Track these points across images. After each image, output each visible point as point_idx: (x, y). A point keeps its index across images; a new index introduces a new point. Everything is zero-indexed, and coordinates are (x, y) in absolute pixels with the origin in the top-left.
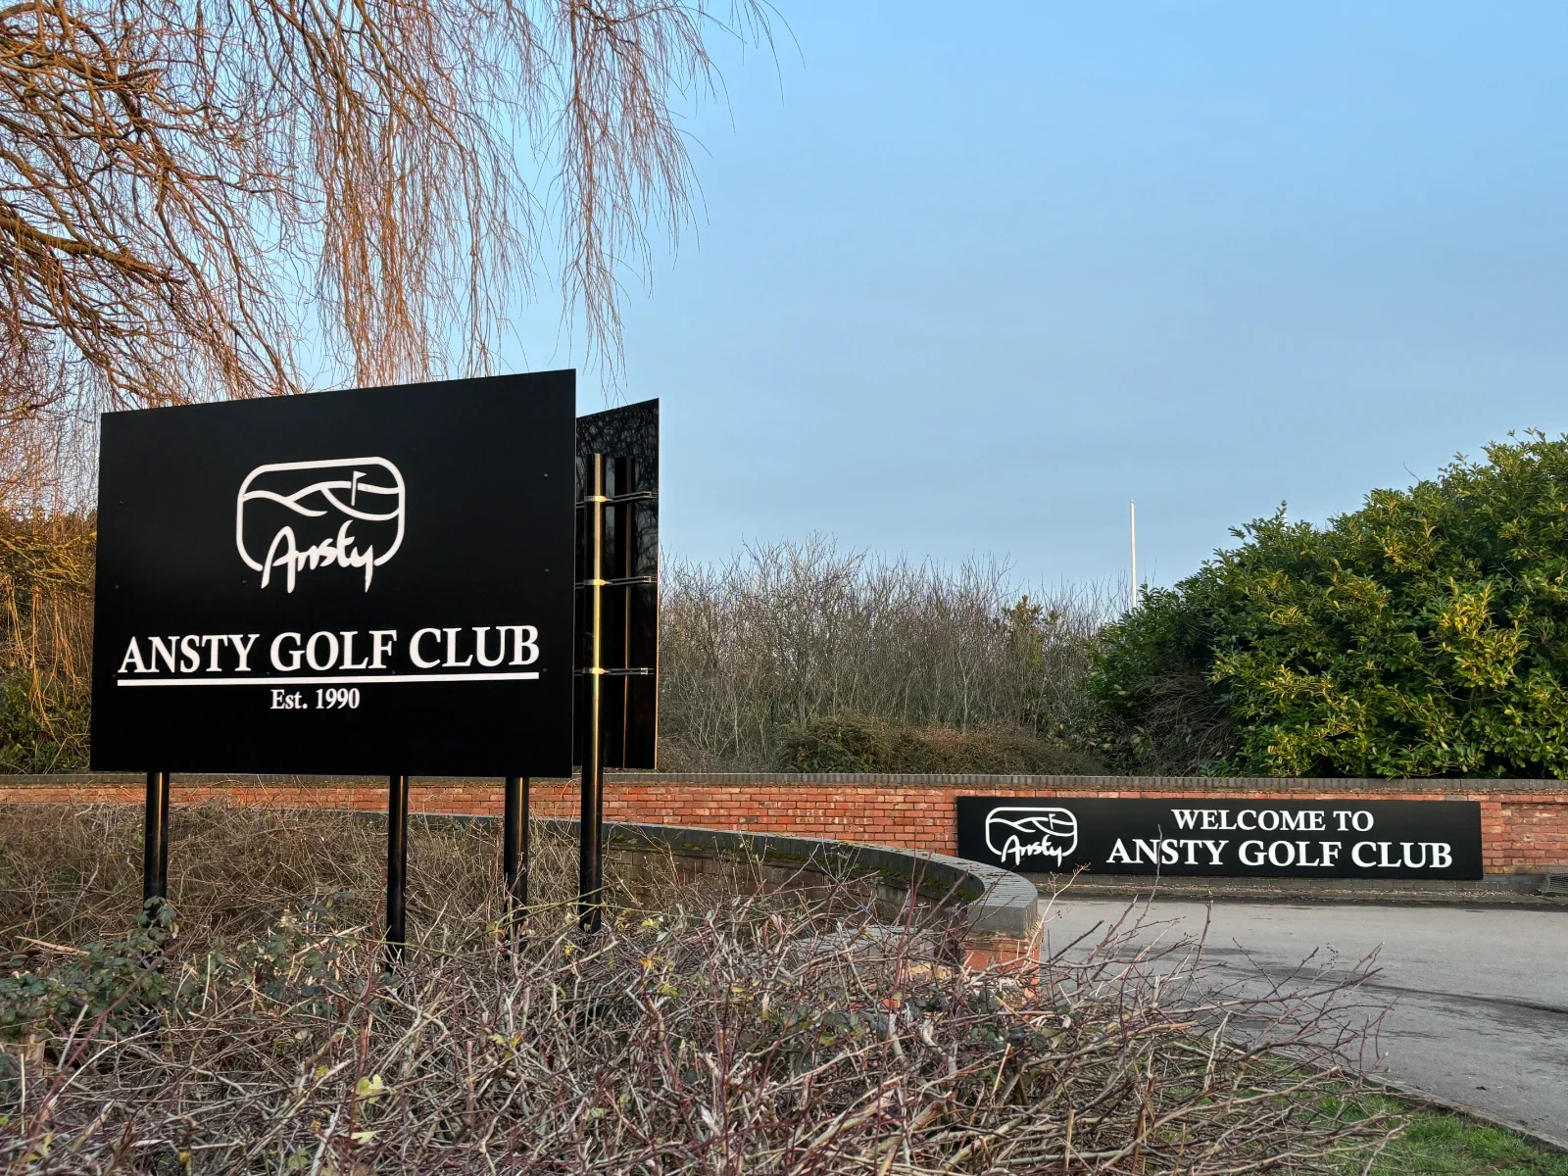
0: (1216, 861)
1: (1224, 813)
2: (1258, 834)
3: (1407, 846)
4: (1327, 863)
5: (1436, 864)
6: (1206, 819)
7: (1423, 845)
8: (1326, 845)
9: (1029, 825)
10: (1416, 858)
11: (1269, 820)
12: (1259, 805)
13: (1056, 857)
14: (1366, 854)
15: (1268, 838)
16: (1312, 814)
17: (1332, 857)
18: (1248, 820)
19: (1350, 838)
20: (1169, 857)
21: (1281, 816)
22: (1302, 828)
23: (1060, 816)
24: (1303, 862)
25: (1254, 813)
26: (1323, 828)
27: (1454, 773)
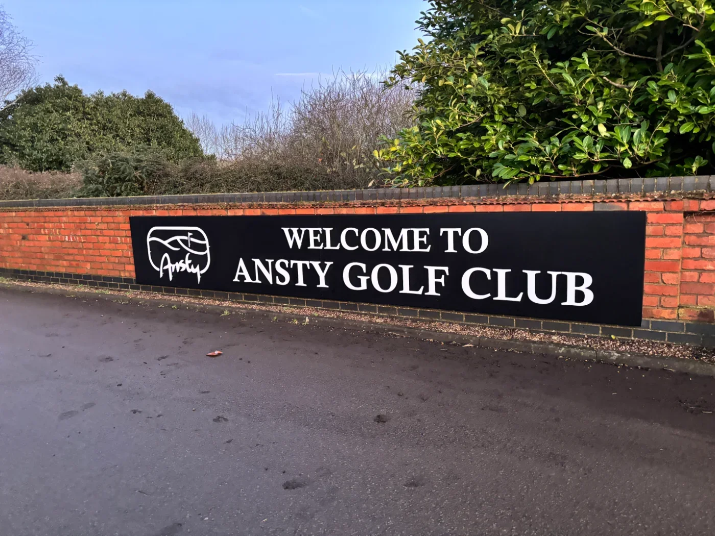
0: (322, 284)
1: (328, 231)
2: (360, 255)
3: (531, 275)
4: (432, 291)
5: (571, 301)
6: (312, 238)
7: (554, 274)
8: (431, 270)
9: (174, 243)
10: (542, 291)
11: (371, 239)
12: (362, 222)
13: (196, 273)
14: (478, 283)
15: (372, 259)
16: (416, 231)
17: (438, 285)
18: (353, 239)
19: (460, 261)
20: (282, 279)
21: (383, 234)
22: (405, 248)
23: (197, 235)
24: (406, 289)
25: (356, 231)
26: (428, 250)
27: (613, 170)
